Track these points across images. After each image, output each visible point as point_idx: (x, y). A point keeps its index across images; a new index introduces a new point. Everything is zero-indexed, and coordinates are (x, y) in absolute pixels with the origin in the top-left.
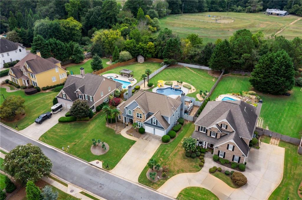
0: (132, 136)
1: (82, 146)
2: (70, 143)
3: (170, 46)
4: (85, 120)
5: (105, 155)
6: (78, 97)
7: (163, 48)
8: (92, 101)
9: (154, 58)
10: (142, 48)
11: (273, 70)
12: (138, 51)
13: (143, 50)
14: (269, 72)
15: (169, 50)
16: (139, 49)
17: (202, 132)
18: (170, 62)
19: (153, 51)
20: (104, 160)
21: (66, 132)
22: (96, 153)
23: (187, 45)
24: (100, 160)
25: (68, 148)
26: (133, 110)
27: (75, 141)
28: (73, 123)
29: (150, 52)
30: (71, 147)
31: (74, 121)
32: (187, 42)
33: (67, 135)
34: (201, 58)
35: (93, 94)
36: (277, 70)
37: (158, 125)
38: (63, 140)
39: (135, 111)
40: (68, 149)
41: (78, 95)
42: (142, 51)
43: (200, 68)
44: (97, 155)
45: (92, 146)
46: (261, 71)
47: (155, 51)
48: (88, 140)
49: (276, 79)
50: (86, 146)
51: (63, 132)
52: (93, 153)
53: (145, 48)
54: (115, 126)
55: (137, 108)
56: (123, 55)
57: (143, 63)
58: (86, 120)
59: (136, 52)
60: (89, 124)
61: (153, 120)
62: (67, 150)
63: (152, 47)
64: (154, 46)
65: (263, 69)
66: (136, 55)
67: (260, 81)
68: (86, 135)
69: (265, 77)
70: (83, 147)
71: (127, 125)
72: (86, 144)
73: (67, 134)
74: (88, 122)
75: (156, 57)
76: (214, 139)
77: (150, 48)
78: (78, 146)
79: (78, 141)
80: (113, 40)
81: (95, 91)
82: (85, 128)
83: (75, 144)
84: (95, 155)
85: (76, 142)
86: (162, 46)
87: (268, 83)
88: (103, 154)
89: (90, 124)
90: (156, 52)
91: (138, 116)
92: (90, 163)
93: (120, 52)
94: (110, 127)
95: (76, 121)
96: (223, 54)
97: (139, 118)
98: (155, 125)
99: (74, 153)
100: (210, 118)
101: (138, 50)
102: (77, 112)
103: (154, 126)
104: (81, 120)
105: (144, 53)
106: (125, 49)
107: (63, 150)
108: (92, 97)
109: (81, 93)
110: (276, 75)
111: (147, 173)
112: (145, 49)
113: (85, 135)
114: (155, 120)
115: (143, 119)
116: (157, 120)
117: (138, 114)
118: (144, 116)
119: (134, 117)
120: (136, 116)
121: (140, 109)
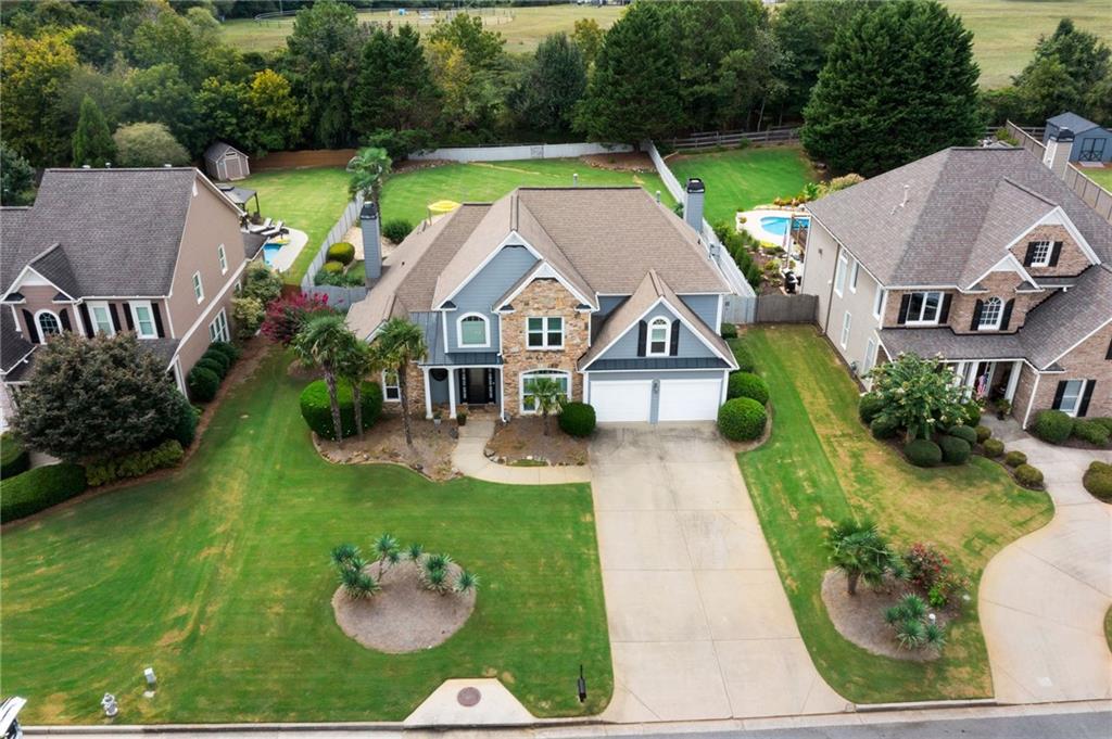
0: (544, 464)
1: (262, 631)
2: (137, 649)
3: (384, 68)
4: (149, 472)
5: (476, 623)
6: (26, 336)
7: (346, 85)
8: (154, 336)
9: (300, 147)
10: (229, 104)
11: (911, 70)
12: (210, 121)
13: (235, 113)
14: (896, 83)
15: (384, 85)
16: (213, 110)
17: (921, 322)
18: (403, 143)
19: (287, 112)
20: (501, 663)
21: (52, 582)
22: (409, 637)
23: (451, 62)
24: (477, 674)
25: (151, 687)
26: (505, 303)
27: (172, 616)
28: (68, 511)
29: (276, 123)
30: (173, 670)
31: (71, 496)
32: (449, 53)
33: (71, 602)
34: (536, 110)
35: (154, 284)
36: (929, 66)
37: (682, 353)
38: (59, 642)
39: (520, 307)
40: (149, 695)
41: (28, 317)
42: (234, 121)
43: (536, 156)
44: (424, 651)
45: (335, 603)
46: (862, 87)
47: (300, 113)
48: (270, 576)
49: (932, 102)
50: (294, 620)
51: (24, 591)
52: (381, 647)
53: (241, 103)
54: (397, 442)
55: (536, 279)
56: (143, 143)
57: (248, 178)
58: (159, 467)
59: (201, 130)
60: (200, 481)
61: (650, 327)
62: (154, 702)
63: (281, 92)
64: (289, 89)
65: (869, 73)
66: (199, 144)
67: (870, 125)
68: (229, 550)
69: (883, 107)
70: (272, 632)
71: (461, 420)
72: (278, 609)
73: (62, 593)
74: (179, 475)
75: (309, 141)
76: (995, 338)
77: (270, 101)
78: (220, 646)
79: (202, 612)
80: (46, 81)
81: (162, 266)
82: (184, 514)
83: (192, 640)
84: (412, 654)
85: (180, 622)
86: (340, 75)
87: (900, 127)
88: (460, 624)
89: (209, 484)
90: (305, 119)
91: (535, 340)
92: (410, 721)
93: (113, 129)
94: (358, 458)
95: (86, 488)
96: (651, 59)
97: (545, 346)
98: (666, 359)
99: (230, 701)
100: (943, 237)
101: (207, 116)
102: (94, 417)
103: (656, 363)
104: (128, 477)
105: (246, 130)
106: (135, 114)
107: (117, 719)
108: (156, 308)
109: (60, 296)
110: (925, 87)
111: (839, 627)
112: (245, 106)
113: (222, 555)
114: (664, 323)
115: (573, 345)
116: (676, 325)
117: (535, 323)
118: (582, 325)
119: (512, 350)
120: (522, 344)
121: (556, 284)
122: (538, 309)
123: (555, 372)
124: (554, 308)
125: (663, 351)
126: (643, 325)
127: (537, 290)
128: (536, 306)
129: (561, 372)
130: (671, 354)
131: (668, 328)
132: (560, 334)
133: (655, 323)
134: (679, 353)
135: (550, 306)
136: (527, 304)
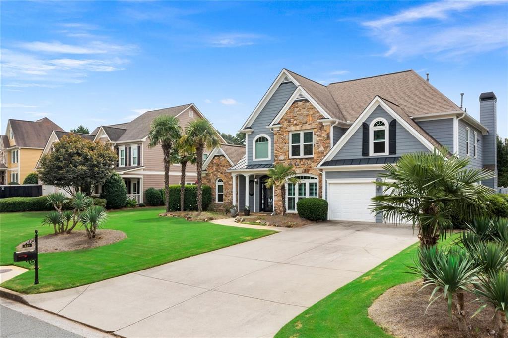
26: (276, 121)
37: (400, 151)
39: (285, 124)
61: (372, 129)
91: (296, 150)
97: (301, 155)
98: (386, 158)
103: (378, 161)
108: (139, 149)
114: (383, 124)
115: (319, 153)
116: (393, 124)
117: (296, 138)
118: (324, 135)
119: (280, 158)
120: (286, 153)
121: (308, 104)
122: (296, 125)
123: (309, 178)
124: (306, 123)
125: (384, 151)
126: (365, 126)
127: (296, 109)
128: (295, 122)
129: (312, 178)
130: (390, 153)
131: (386, 128)
132: (312, 144)
133: (375, 125)
134: (397, 152)
135: (304, 121)
136: (289, 122)
